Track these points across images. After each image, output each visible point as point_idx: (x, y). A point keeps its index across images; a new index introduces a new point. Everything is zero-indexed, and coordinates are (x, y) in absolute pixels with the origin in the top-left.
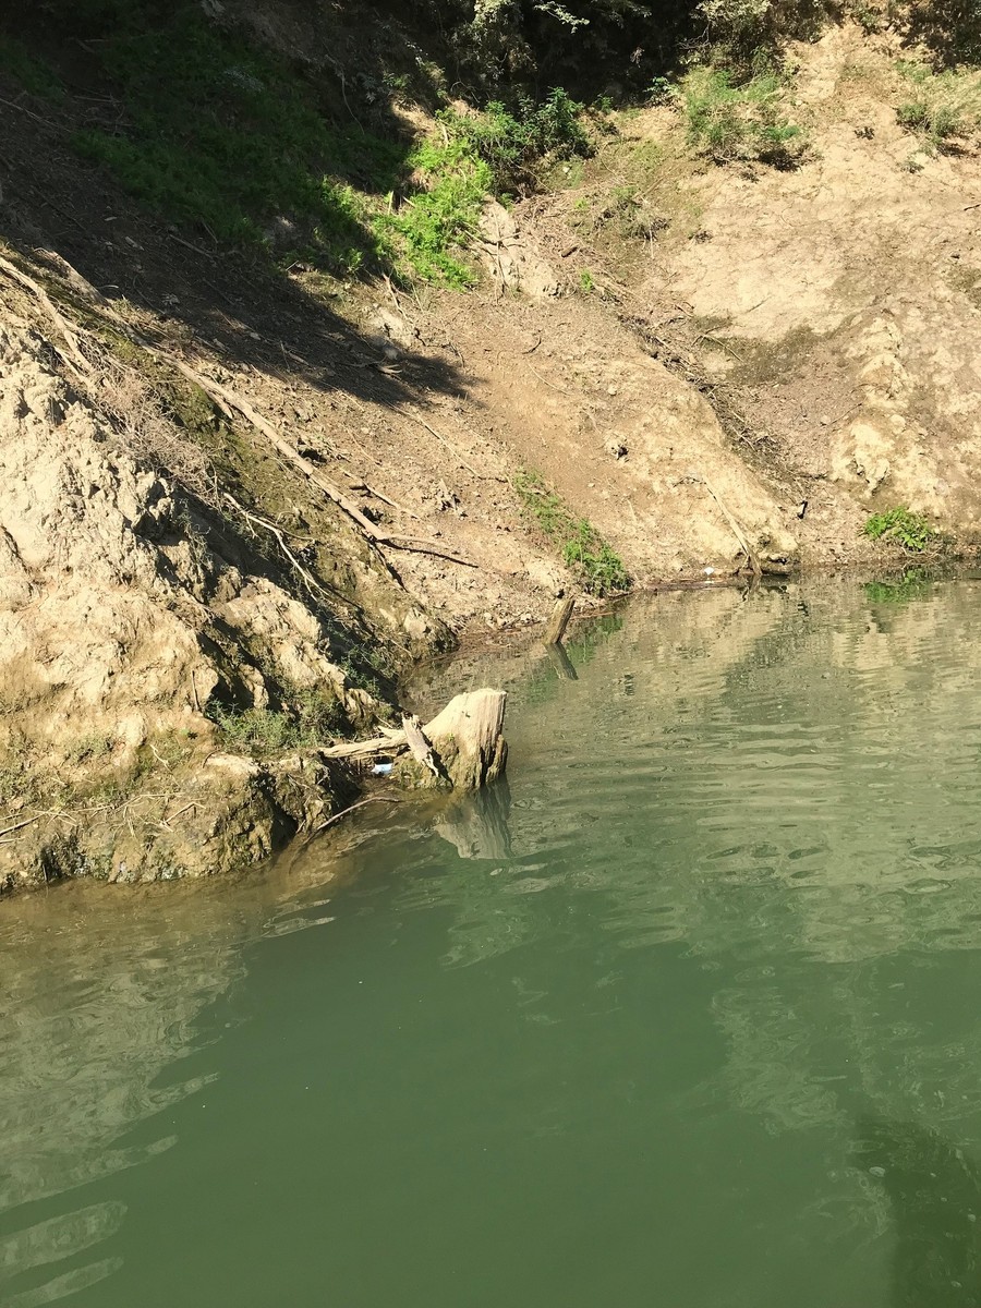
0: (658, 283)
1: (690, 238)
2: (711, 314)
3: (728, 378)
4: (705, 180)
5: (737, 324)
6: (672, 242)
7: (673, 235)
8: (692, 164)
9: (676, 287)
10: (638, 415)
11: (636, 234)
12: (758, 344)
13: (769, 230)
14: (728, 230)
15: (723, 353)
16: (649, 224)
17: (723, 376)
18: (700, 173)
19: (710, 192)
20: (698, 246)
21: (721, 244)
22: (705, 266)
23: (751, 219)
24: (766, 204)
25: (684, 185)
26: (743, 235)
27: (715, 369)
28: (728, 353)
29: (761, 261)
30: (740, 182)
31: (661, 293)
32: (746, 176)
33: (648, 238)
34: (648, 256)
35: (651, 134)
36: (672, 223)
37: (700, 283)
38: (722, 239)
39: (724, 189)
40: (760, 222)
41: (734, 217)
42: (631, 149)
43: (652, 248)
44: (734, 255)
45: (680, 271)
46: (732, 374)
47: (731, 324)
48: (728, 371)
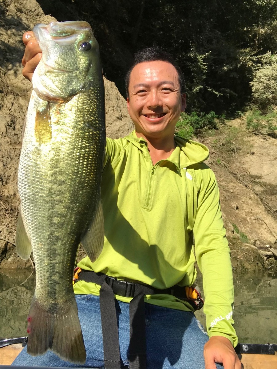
0: (238, 164)
1: (248, 153)
2: (256, 174)
3: (261, 193)
4: (252, 138)
5: (263, 178)
6: (242, 154)
7: (242, 152)
8: (248, 134)
9: (244, 166)
10: (240, 199)
11: (231, 151)
12: (270, 184)
13: (271, 154)
14: (259, 152)
15: (260, 186)
16: (235, 148)
17: (260, 192)
18: (250, 136)
19: (254, 142)
20: (250, 156)
21: (258, 156)
22: (253, 161)
23: (266, 150)
24: (270, 147)
25: (245, 139)
26: (264, 154)
27: (258, 190)
28: (261, 186)
29: (270, 162)
30: (262, 140)
31: (239, 167)
32: (264, 139)
33: (235, 152)
34: (235, 157)
35: (235, 125)
36: (242, 149)
37: (251, 166)
38: (258, 154)
39: (258, 141)
40: (269, 151)
41: (261, 149)
42: (229, 128)
43: (236, 155)
44: (261, 159)
45: (245, 162)
46: (262, 192)
47: (261, 178)
48: (262, 191)
